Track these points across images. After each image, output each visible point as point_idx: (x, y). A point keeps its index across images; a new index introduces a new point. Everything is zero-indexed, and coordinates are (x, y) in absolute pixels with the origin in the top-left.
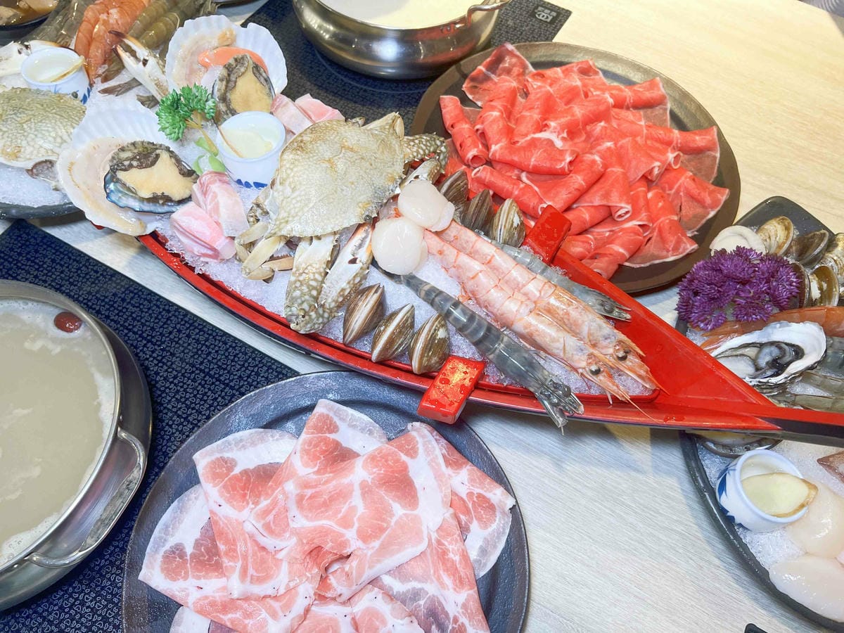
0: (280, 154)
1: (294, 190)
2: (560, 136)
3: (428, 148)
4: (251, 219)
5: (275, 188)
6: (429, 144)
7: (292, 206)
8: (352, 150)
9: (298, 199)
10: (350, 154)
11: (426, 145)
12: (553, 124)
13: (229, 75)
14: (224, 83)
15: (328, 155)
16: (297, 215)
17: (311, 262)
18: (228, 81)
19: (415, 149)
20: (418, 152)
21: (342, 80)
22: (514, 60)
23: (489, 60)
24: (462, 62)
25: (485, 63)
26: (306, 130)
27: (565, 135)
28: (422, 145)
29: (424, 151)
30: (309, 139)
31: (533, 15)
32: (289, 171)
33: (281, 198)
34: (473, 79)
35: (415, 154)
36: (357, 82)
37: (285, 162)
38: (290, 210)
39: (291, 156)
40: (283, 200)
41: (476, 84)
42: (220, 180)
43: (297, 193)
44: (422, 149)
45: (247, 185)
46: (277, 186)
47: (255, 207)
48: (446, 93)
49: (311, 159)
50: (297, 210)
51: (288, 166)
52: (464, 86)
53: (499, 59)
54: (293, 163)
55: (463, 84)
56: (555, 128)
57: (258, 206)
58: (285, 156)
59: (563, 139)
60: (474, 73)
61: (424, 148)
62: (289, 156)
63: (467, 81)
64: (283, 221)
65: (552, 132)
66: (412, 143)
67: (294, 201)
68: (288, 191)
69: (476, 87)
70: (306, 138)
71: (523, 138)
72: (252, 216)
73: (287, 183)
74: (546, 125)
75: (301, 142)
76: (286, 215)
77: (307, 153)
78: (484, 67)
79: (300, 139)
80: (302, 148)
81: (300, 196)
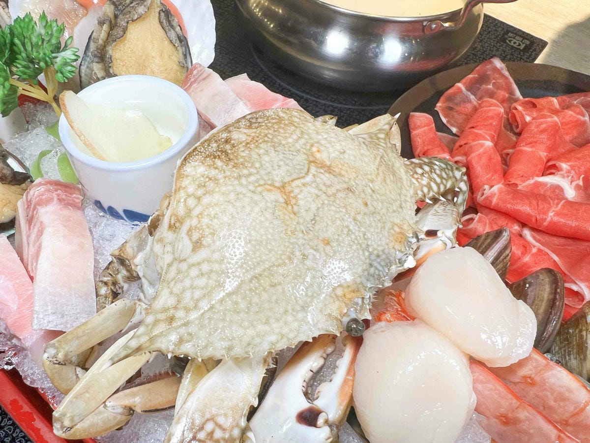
0: (179, 162)
1: (197, 245)
2: (574, 183)
3: (444, 181)
4: (103, 290)
5: (158, 234)
6: (444, 175)
7: (187, 283)
8: (329, 169)
9: (205, 267)
10: (325, 178)
11: (441, 177)
12: (564, 166)
13: (116, 17)
14: (105, 27)
15: (279, 175)
16: (196, 307)
17: (214, 411)
18: (112, 27)
19: (425, 181)
20: (430, 188)
21: (279, 85)
22: (501, 81)
23: (470, 76)
24: (438, 76)
25: (464, 80)
26: (238, 121)
27: (581, 183)
28: (435, 176)
29: (438, 186)
30: (243, 138)
31: (503, 40)
32: (191, 202)
33: (168, 258)
34: (449, 99)
35: (425, 190)
36: (297, 89)
37: (185, 182)
38: (184, 291)
39: (202, 169)
40: (170, 265)
41: (451, 105)
42: (60, 200)
43: (203, 254)
44: (436, 182)
45: (112, 212)
46: (163, 230)
47: (116, 265)
48: (417, 110)
49: (244, 181)
50: (198, 294)
51: (191, 190)
52: (439, 105)
53: (483, 79)
54: (202, 186)
55: (437, 101)
56: (569, 172)
57: (122, 261)
58: (188, 169)
59: (578, 187)
60: (451, 91)
61: (438, 180)
62: (196, 169)
63: (442, 99)
64: (162, 316)
65: (563, 177)
66: (420, 171)
67: (194, 272)
68: (185, 245)
69: (451, 109)
70: (238, 136)
71: (524, 182)
72: (106, 283)
73: (185, 229)
74: (554, 166)
75: (227, 141)
76: (172, 301)
77: (236, 166)
78: (464, 85)
79: (225, 135)
80: (227, 154)
81: (209, 261)
